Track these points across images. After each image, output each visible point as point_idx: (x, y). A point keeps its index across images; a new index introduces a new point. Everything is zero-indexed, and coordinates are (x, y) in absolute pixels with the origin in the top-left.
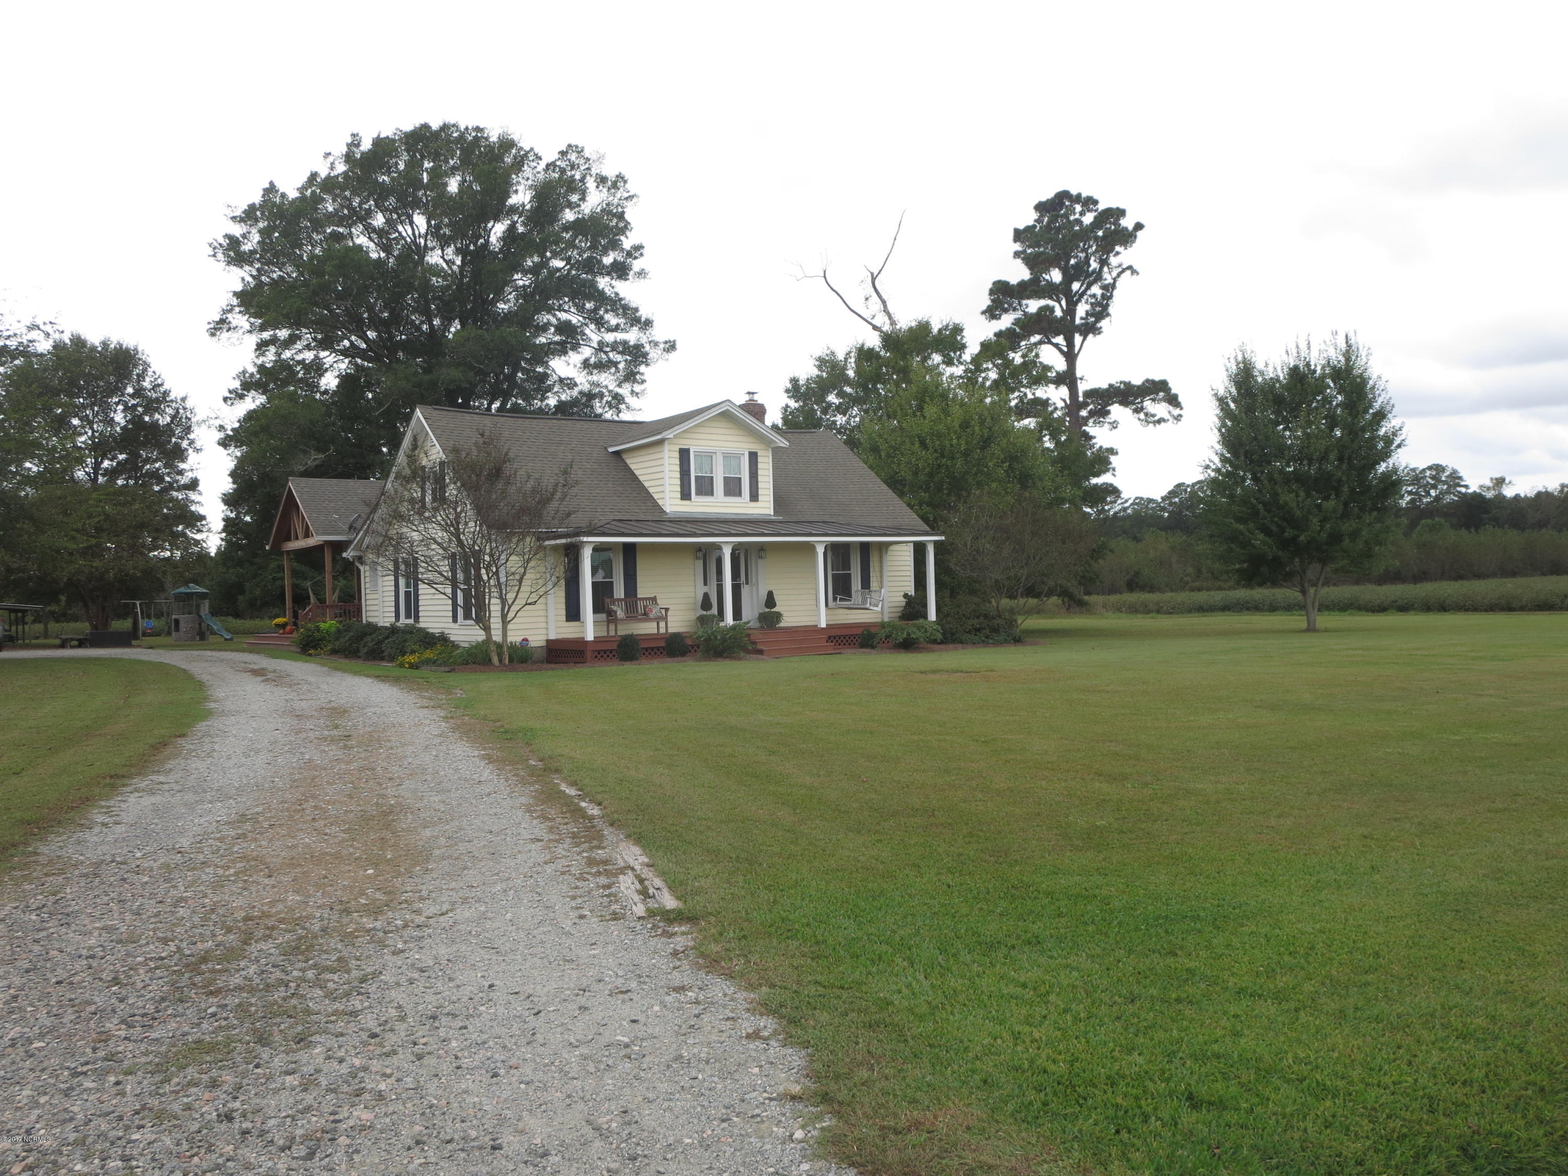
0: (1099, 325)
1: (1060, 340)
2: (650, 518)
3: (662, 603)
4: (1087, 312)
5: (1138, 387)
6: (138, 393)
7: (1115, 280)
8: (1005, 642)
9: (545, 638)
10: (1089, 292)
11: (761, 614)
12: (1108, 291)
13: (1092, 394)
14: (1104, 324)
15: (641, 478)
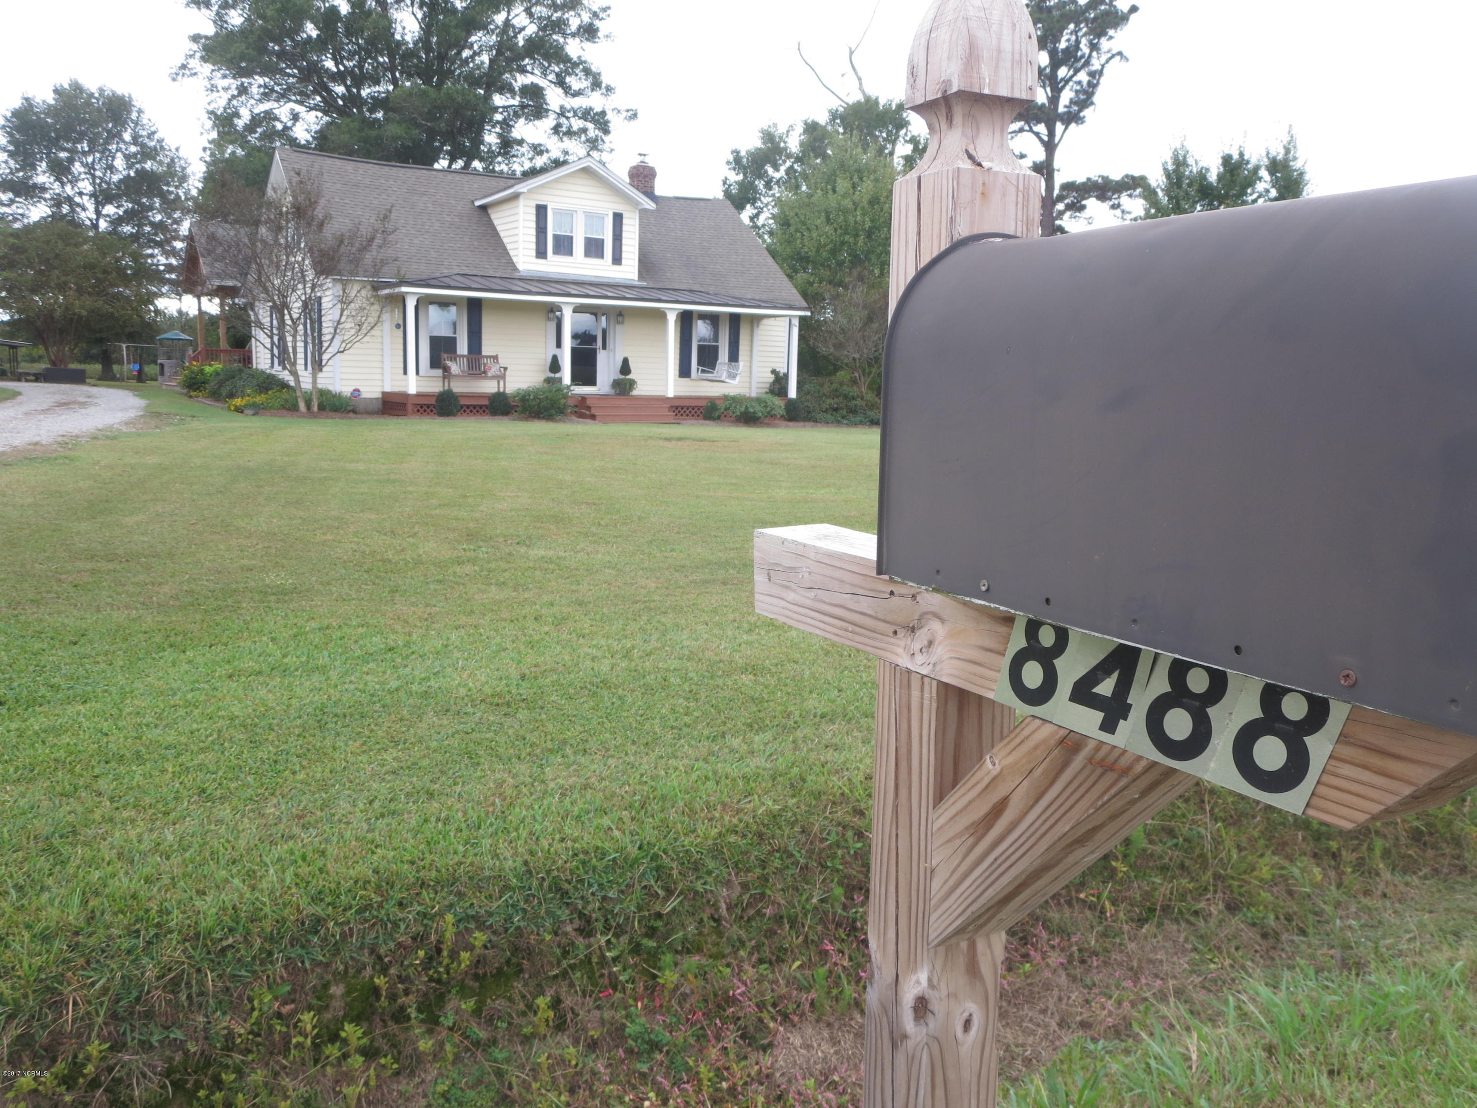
0: (1082, 114)
1: (1041, 128)
2: (498, 275)
3: (503, 362)
4: (1071, 100)
5: (1117, 182)
6: (135, 140)
7: (1103, 66)
8: (861, 423)
9: (380, 390)
10: (1075, 79)
11: (615, 381)
12: (1094, 77)
13: (1068, 187)
14: (1087, 113)
15: (502, 234)
